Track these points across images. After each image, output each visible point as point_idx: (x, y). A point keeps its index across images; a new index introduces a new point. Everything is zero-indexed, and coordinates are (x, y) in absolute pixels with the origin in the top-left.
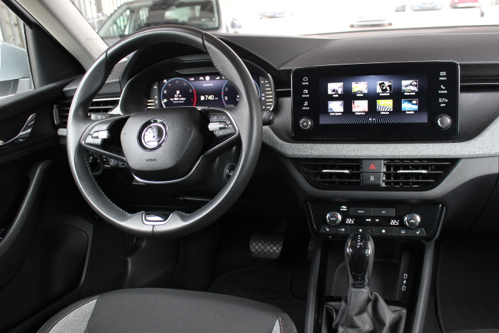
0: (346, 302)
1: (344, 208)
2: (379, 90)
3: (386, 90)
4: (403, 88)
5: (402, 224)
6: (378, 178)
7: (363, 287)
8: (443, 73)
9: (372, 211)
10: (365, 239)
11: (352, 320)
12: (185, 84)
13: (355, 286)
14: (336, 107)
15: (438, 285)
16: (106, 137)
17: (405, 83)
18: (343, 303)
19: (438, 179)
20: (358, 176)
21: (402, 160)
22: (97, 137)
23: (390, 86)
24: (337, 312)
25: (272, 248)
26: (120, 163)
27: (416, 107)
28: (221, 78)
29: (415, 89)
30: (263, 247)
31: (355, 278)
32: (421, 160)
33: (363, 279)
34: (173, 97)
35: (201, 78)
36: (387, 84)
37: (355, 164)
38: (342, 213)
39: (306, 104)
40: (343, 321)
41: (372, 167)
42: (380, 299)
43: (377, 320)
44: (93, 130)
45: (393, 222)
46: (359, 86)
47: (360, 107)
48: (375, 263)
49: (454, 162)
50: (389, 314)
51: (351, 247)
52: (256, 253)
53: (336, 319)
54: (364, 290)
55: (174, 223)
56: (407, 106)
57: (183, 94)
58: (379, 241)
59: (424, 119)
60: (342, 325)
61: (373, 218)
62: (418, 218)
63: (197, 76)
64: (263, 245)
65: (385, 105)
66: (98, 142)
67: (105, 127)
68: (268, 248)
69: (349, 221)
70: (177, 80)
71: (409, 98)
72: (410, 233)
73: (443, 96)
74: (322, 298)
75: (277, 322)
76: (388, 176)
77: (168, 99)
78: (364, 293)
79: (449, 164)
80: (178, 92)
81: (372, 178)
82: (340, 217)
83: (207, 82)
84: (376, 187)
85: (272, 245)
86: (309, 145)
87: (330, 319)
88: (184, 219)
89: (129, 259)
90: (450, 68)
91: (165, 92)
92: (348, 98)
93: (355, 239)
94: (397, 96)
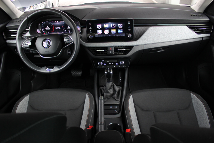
0: (106, 87)
1: (103, 61)
2: (112, 27)
3: (114, 27)
4: (118, 26)
5: (119, 64)
6: (112, 52)
7: (110, 82)
8: (129, 22)
9: (111, 61)
10: (110, 69)
11: (108, 91)
12: (50, 24)
13: (108, 82)
14: (100, 32)
15: (129, 80)
16: (30, 44)
17: (119, 25)
18: (105, 87)
19: (129, 51)
20: (106, 52)
21: (119, 47)
22: (27, 45)
23: (115, 26)
24: (103, 90)
25: (79, 73)
26: (34, 52)
27: (122, 32)
28: (62, 22)
29: (122, 26)
30: (76, 73)
31: (108, 80)
32: (124, 46)
33: (110, 80)
34: (46, 28)
35: (55, 22)
36: (114, 25)
37: (106, 48)
38: (103, 62)
39: (91, 31)
40: (105, 92)
41: (111, 49)
42: (115, 85)
43: (114, 90)
44: (25, 42)
45: (117, 64)
46: (106, 26)
47: (107, 31)
48: (113, 75)
49: (132, 47)
50: (117, 89)
51: (106, 72)
52: (74, 75)
53: (103, 92)
54: (110, 83)
55: (56, 69)
56: (119, 31)
57: (49, 27)
58: (114, 69)
59: (124, 35)
60: (105, 93)
61: (111, 63)
62: (123, 62)
63: (54, 21)
64: (76, 72)
65: (114, 31)
66: (28, 46)
67: (30, 41)
68: (78, 73)
69: (105, 64)
70: (47, 22)
71: (120, 29)
72: (121, 67)
73: (129, 28)
74: (99, 86)
75: (87, 94)
76: (115, 51)
77: (44, 29)
78: (111, 83)
79: (131, 47)
80: (48, 26)
81: (111, 52)
82: (102, 63)
83: (57, 23)
84: (112, 54)
85: (79, 72)
86: (92, 43)
87: (101, 92)
88: (59, 68)
89: (32, 81)
90: (131, 20)
91: (43, 26)
92: (103, 29)
93: (107, 70)
94: (117, 28)
